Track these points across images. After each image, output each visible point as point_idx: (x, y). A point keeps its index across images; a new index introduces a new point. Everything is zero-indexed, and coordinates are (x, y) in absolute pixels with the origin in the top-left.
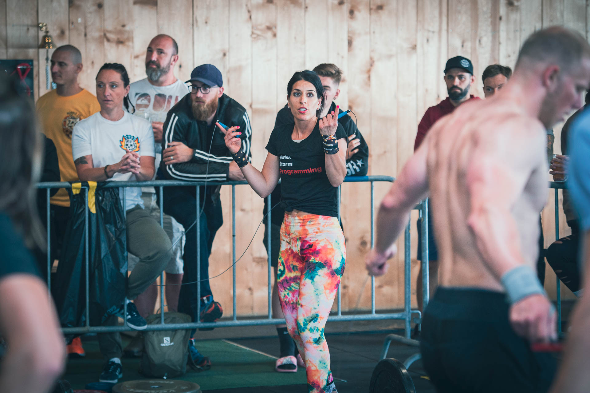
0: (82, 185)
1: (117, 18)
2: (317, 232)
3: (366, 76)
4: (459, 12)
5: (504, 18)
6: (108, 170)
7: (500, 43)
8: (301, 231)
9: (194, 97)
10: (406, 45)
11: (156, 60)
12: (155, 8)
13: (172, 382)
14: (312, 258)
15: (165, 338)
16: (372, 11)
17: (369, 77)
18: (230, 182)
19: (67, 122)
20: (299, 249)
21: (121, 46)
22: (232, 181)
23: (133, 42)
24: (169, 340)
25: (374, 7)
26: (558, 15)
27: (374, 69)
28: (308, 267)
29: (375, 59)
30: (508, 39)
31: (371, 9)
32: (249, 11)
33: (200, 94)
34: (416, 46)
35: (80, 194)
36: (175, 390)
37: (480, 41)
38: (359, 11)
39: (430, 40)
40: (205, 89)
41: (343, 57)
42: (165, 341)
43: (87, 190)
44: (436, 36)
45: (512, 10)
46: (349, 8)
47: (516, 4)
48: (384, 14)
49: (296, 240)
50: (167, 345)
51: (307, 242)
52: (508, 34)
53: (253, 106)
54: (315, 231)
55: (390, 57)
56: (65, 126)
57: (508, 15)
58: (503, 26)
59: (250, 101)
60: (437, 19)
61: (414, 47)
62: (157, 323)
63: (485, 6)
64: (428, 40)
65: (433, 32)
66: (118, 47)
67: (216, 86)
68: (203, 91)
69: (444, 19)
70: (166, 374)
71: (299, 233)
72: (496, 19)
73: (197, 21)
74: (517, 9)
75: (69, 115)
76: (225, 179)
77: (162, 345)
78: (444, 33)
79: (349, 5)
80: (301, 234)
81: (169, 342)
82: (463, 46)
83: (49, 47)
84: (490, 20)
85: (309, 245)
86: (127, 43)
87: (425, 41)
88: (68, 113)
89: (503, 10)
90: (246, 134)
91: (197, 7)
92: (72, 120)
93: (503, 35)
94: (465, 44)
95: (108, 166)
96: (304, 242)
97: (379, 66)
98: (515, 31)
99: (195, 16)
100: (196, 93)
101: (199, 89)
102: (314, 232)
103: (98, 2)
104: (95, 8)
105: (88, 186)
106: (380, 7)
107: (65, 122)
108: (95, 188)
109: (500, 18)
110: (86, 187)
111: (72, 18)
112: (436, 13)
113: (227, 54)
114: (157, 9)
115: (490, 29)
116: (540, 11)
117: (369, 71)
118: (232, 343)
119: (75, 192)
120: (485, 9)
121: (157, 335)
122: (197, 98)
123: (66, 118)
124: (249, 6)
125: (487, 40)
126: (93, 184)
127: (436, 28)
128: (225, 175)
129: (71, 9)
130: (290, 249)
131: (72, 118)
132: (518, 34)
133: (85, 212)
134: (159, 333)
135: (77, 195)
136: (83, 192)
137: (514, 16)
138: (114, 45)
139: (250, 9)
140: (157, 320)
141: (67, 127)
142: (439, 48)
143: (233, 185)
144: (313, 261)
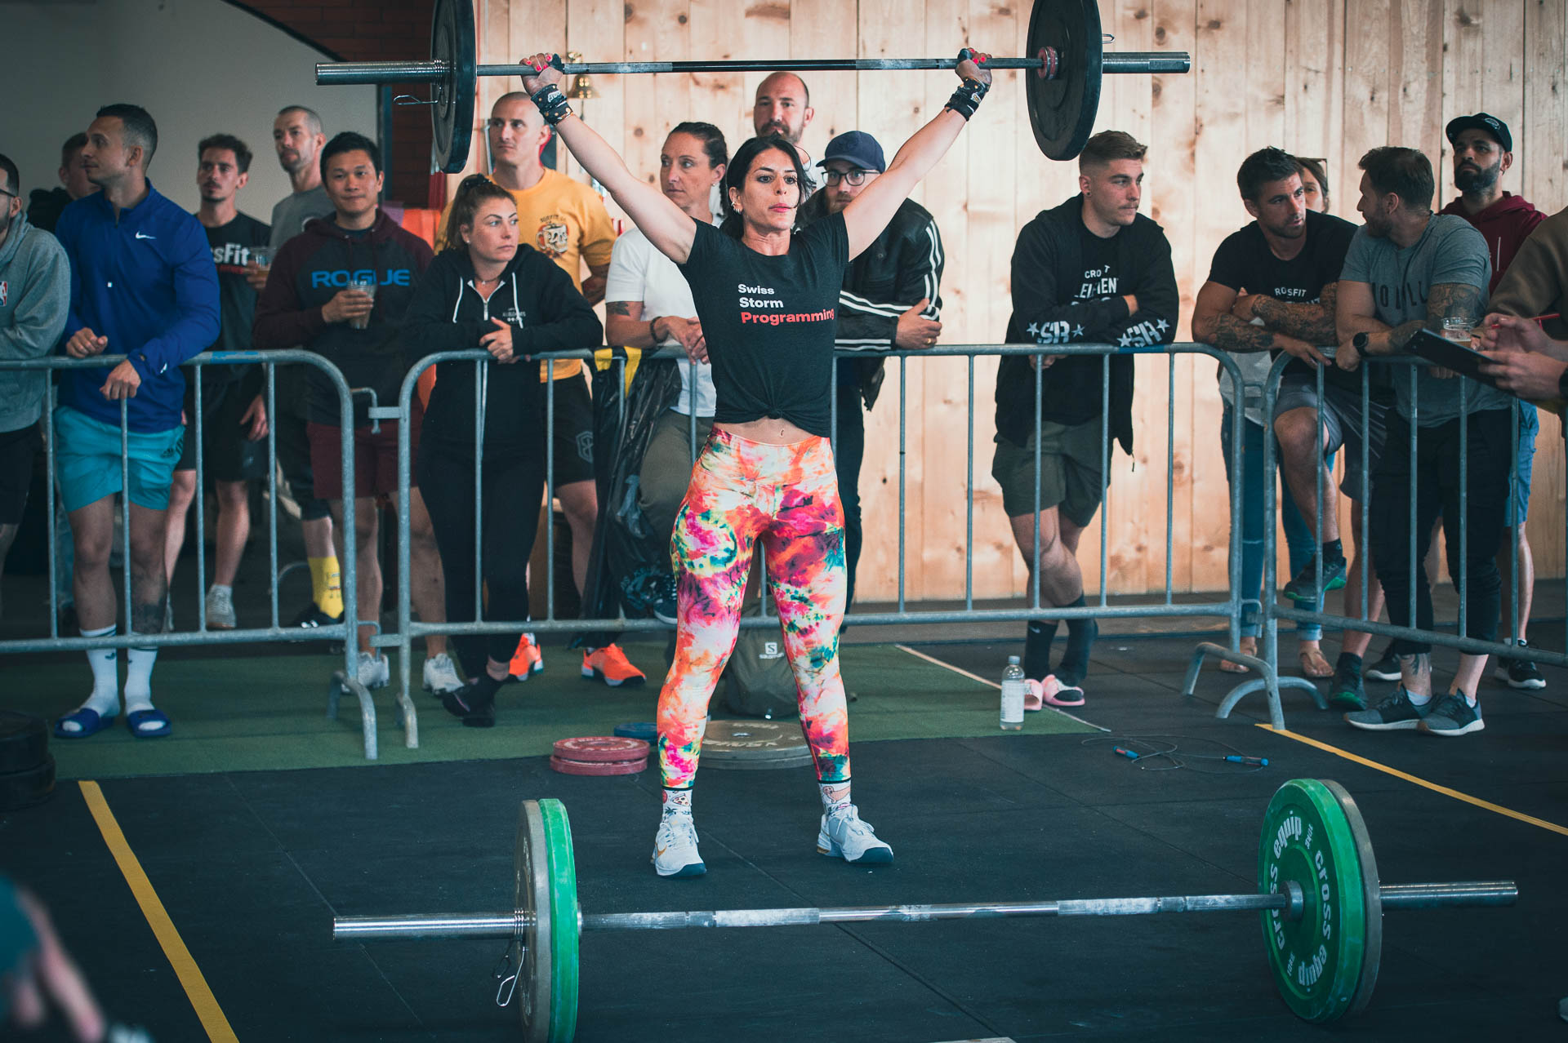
0: (614, 355)
1: (715, 42)
2: (820, 473)
3: (1188, 152)
4: (1367, 36)
5: (1451, 48)
6: (656, 325)
7: (1443, 95)
8: (789, 473)
9: (832, 193)
10: (1264, 96)
11: (781, 119)
12: (786, 22)
13: (775, 727)
14: (828, 525)
15: (767, 644)
16: (1199, 31)
17: (1193, 155)
18: (899, 351)
19: (546, 237)
20: (778, 508)
21: (720, 93)
22: (901, 349)
23: (743, 86)
24: (775, 647)
25: (1204, 24)
26: (1555, 43)
27: (1201, 140)
28: (828, 545)
29: (1205, 121)
30: (1459, 86)
31: (1197, 28)
32: (964, 30)
33: (845, 187)
34: (1283, 97)
35: (610, 370)
36: (777, 742)
37: (1405, 90)
38: (1175, 31)
39: (1310, 86)
40: (854, 177)
41: (1142, 117)
42: (767, 649)
43: (623, 362)
44: (1321, 81)
45: (1467, 33)
46: (1156, 26)
47: (1474, 21)
48: (1222, 37)
49: (773, 489)
50: (771, 657)
51: (797, 493)
52: (1458, 78)
53: (970, 208)
54: (817, 470)
55: (1233, 117)
56: (544, 245)
57: (1458, 41)
58: (1449, 63)
59: (963, 198)
60: (1324, 47)
61: (1280, 100)
62: (755, 615)
63: (1415, 23)
64: (1306, 87)
65: (1317, 72)
66: (715, 95)
67: (874, 171)
68: (850, 181)
69: (1338, 48)
70: (770, 711)
71: (785, 476)
72: (1436, 49)
73: (864, 48)
74: (1477, 30)
75: (544, 223)
76: (889, 348)
77: (762, 657)
78: (1337, 74)
79: (1156, 20)
80: (789, 477)
81: (776, 652)
82: (1372, 99)
83: (586, 96)
84: (1425, 50)
85: (804, 499)
86: (732, 89)
87: (1302, 88)
88: (542, 220)
89: (1449, 33)
90: (930, 263)
91: (865, 22)
92: (553, 231)
93: (1449, 79)
94: (1377, 96)
95: (659, 317)
96: (791, 494)
97: (1210, 134)
98: (1473, 72)
99: (860, 38)
100: (838, 184)
101: (843, 177)
102: (815, 473)
103: (679, 12)
104: (675, 23)
105: (626, 356)
106: (1215, 25)
107: (541, 236)
108: (639, 358)
109: (1445, 48)
110: (620, 358)
111: (631, 43)
112: (1323, 36)
113: (922, 110)
114: (790, 26)
115: (1424, 67)
116: (1520, 36)
117: (1193, 143)
118: (909, 650)
119: (600, 366)
120: (1415, 30)
121: (754, 638)
122: (840, 193)
123: (541, 229)
124: (965, 19)
125: (1418, 89)
126: (634, 353)
127: (1322, 65)
128: (888, 342)
129: (628, 25)
130: (749, 507)
131: (552, 228)
132: (1478, 77)
133: (618, 405)
134: (756, 633)
135: (604, 371)
136: (615, 365)
137: (1470, 44)
138: (707, 92)
139: (966, 27)
140: (754, 610)
141: (548, 245)
142: (1328, 102)
143: (903, 357)
144: (833, 530)
